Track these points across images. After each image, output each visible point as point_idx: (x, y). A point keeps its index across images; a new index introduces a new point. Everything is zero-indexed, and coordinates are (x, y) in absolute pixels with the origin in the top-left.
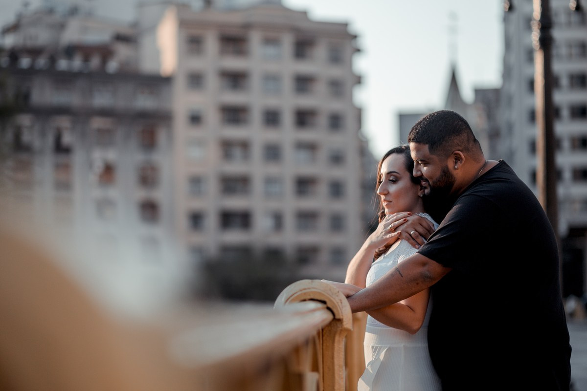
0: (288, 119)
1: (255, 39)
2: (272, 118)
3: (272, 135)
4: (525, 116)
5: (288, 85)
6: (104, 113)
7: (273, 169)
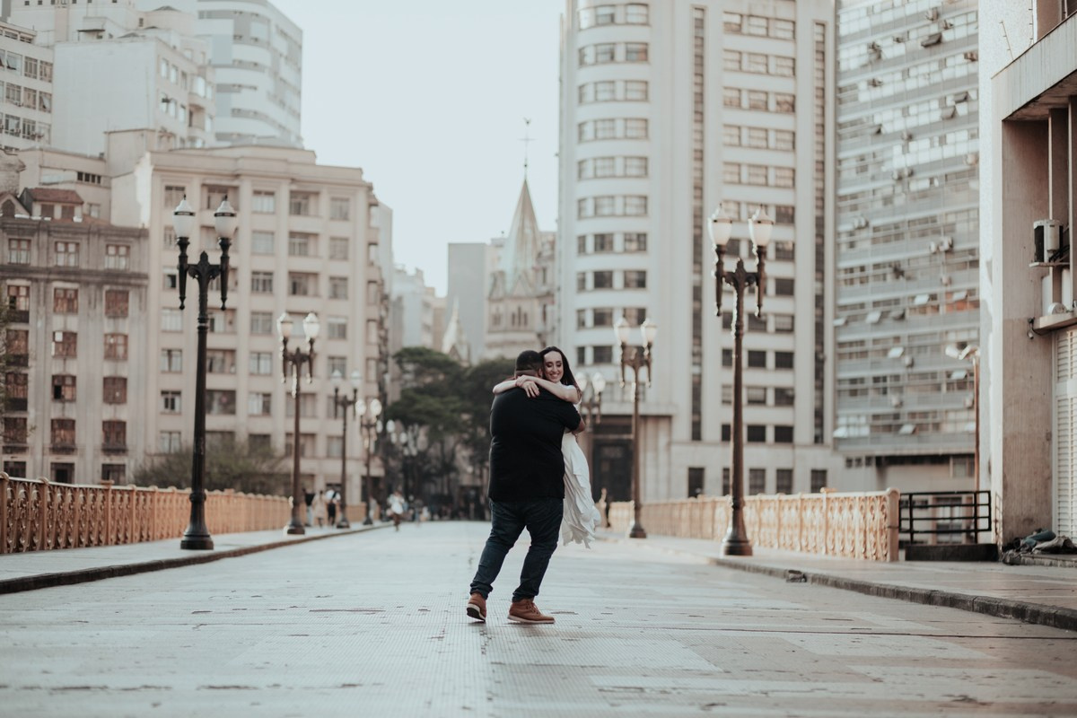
0: (282, 283)
1: (246, 188)
2: (263, 282)
3: (262, 302)
4: (574, 284)
5: (283, 241)
6: (65, 273)
7: (262, 343)
